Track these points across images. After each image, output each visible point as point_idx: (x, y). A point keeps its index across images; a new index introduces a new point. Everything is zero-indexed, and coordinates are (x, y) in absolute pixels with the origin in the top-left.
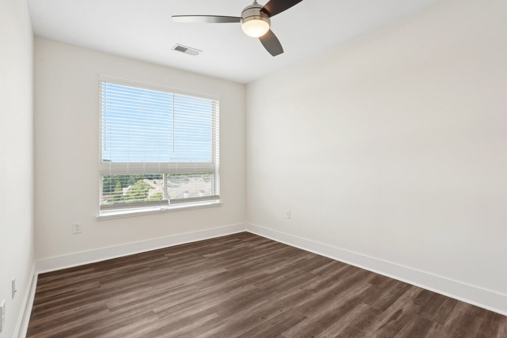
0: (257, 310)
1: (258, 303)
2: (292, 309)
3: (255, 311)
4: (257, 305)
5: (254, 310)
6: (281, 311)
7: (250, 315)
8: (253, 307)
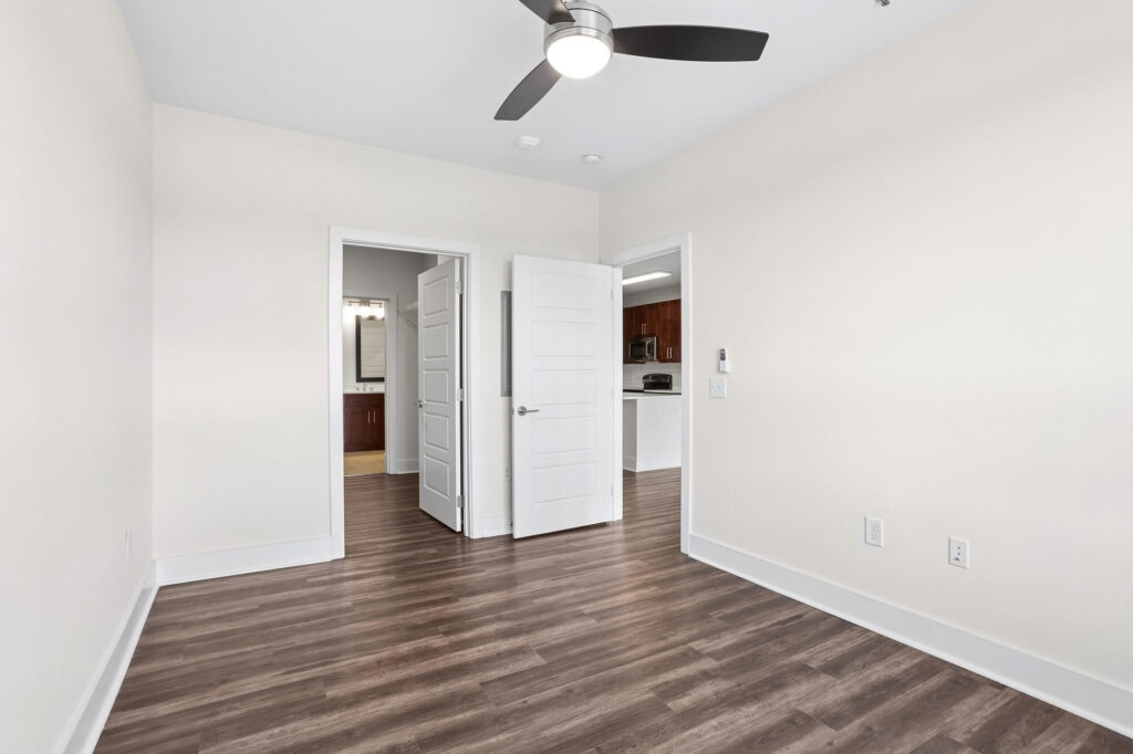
0: (579, 709)
1: (572, 729)
2: (497, 704)
3: (585, 707)
4: (575, 723)
5: (586, 713)
6: (525, 702)
7: (597, 700)
8: (587, 718)
